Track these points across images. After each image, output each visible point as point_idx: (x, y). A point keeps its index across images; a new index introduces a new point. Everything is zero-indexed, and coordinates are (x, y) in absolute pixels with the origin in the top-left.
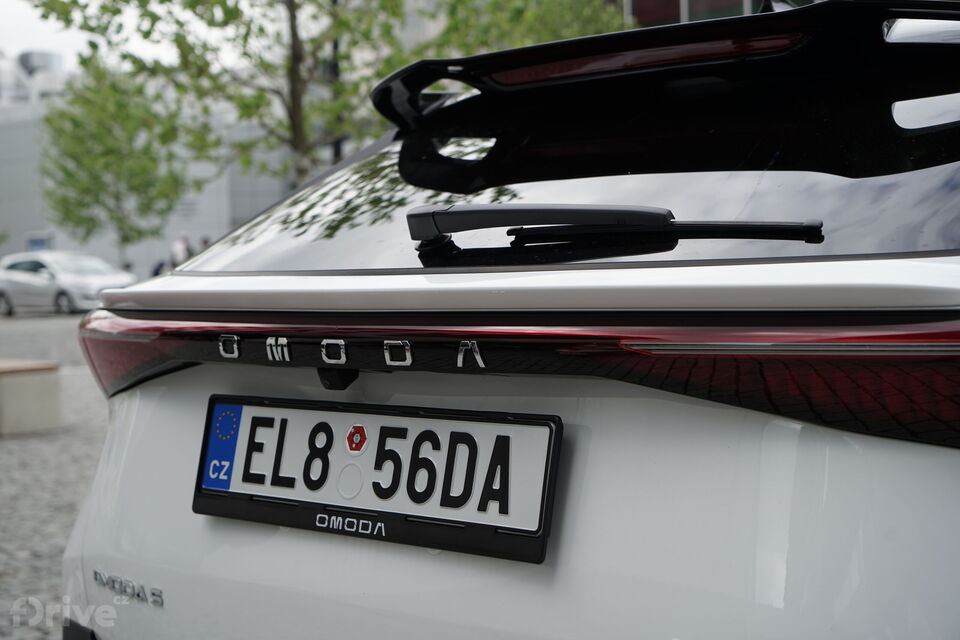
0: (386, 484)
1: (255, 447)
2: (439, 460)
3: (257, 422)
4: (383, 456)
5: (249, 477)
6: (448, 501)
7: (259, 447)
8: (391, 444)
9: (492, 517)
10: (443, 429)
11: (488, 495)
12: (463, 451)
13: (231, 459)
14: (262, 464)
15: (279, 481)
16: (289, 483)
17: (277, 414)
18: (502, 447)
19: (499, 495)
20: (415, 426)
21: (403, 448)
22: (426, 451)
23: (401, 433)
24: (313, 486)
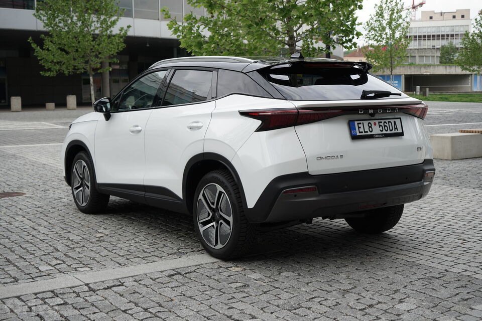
0: (382, 130)
1: (359, 128)
2: (387, 125)
3: (358, 124)
4: (380, 126)
5: (360, 132)
6: (390, 130)
7: (360, 127)
8: (380, 124)
9: (396, 131)
10: (387, 121)
11: (395, 129)
12: (390, 123)
13: (355, 130)
14: (362, 130)
15: (365, 132)
16: (367, 132)
17: (361, 122)
18: (395, 122)
19: (396, 128)
20: (383, 121)
21: (382, 124)
22: (385, 124)
23: (381, 122)
24: (371, 132)
